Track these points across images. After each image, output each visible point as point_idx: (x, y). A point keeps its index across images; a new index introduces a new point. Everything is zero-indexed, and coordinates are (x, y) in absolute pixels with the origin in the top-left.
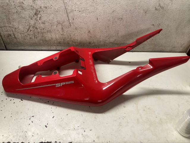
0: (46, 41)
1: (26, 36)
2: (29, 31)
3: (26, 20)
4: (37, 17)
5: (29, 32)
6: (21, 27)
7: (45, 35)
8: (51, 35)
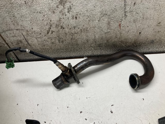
0: (78, 45)
1: (44, 40)
2: (50, 32)
3: (44, 15)
4: (64, 8)
5: (49, 34)
6: (36, 29)
7: (77, 37)
8: (87, 36)
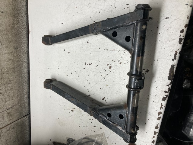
0: (14, 68)
1: (8, 95)
5: (2, 92)
7: (5, 69)
8: (5, 60)
